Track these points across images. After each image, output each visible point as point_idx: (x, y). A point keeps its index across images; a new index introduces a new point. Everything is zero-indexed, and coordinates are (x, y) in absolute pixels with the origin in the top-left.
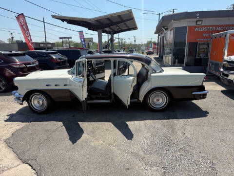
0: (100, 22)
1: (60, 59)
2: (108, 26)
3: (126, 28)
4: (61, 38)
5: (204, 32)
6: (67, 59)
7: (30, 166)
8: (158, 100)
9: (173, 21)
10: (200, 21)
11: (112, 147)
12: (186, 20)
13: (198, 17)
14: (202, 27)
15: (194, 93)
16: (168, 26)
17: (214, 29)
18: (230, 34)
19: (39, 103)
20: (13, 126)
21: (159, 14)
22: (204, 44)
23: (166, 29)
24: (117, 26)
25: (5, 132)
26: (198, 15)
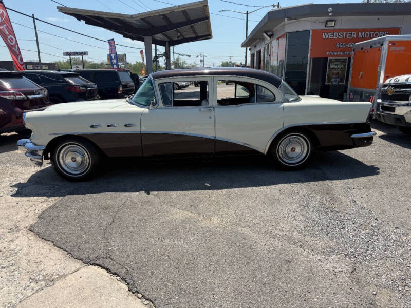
0: (148, 22)
1: (85, 86)
2: (162, 29)
3: (194, 36)
4: (67, 54)
5: (338, 41)
6: (95, 86)
7: (103, 268)
8: (293, 150)
9: (286, 19)
10: (331, 21)
11: (240, 228)
12: (309, 19)
13: (331, 14)
14: (335, 31)
15: (354, 136)
16: (274, 30)
17: (354, 34)
18: (390, 42)
19: (74, 160)
20: (31, 203)
21: (247, 13)
22: (337, 61)
23: (270, 36)
24: (178, 32)
25: (22, 214)
26: (330, 9)
